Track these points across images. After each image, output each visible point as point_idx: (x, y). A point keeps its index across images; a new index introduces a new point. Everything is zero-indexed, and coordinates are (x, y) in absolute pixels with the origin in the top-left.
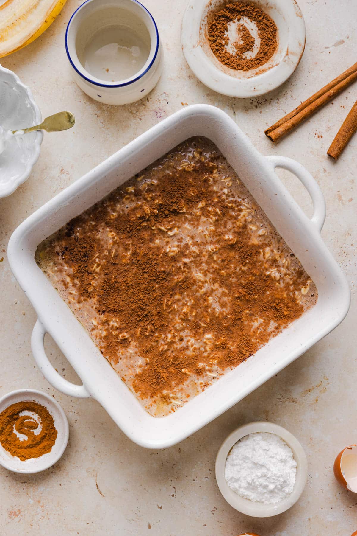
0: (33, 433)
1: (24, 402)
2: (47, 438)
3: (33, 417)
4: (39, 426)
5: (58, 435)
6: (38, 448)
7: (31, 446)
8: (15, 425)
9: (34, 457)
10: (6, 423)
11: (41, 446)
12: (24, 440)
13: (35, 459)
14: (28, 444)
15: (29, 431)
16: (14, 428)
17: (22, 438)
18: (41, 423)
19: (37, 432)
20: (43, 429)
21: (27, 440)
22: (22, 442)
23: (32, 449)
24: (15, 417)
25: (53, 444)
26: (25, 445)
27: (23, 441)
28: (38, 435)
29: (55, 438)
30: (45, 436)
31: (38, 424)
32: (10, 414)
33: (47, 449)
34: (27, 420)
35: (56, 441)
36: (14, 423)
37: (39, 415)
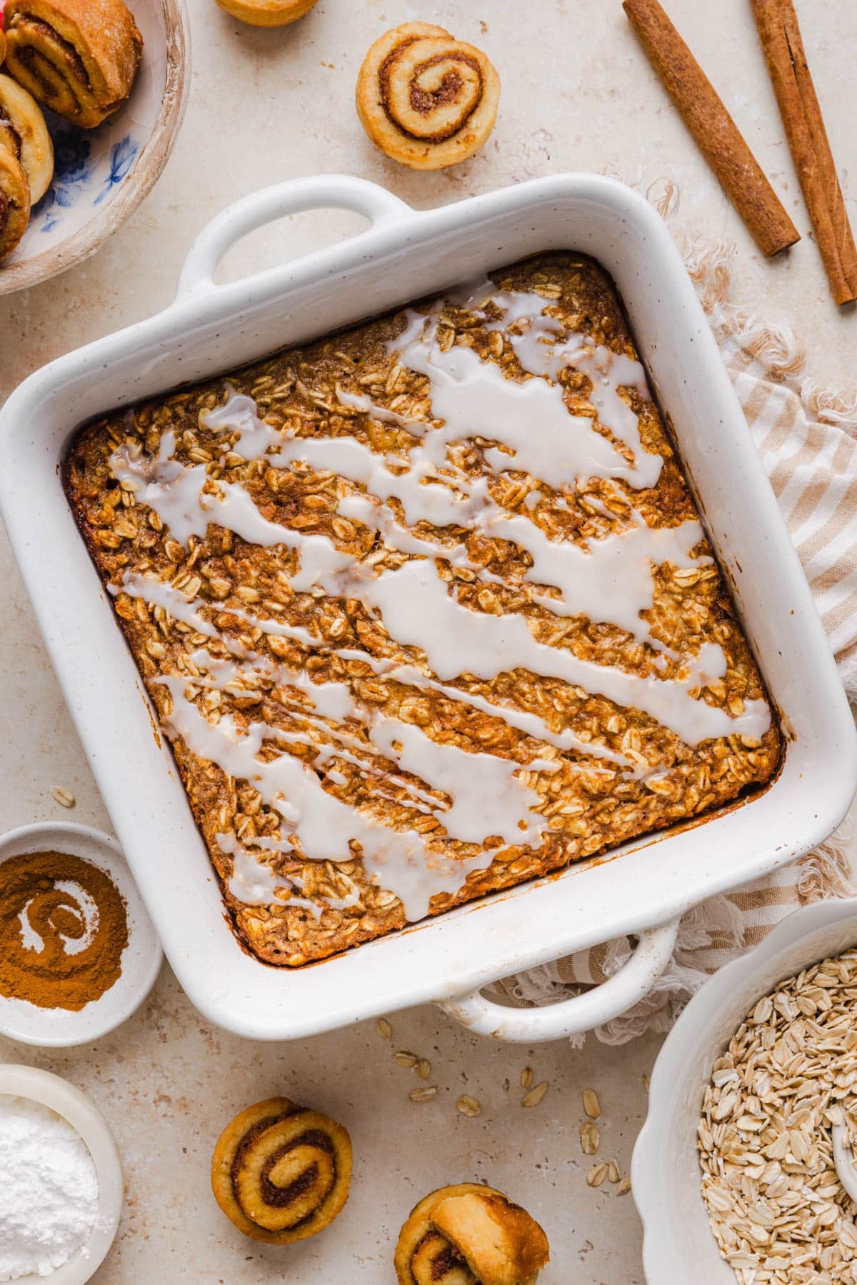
0: (62, 944)
1: (84, 863)
2: (88, 975)
3: (84, 907)
4: (85, 936)
5: (118, 982)
6: (54, 985)
7: (38, 972)
8: (30, 902)
9: (33, 1001)
10: (15, 885)
11: (65, 985)
12: (33, 948)
13: (35, 1007)
14: (39, 962)
15: (56, 934)
16: (25, 910)
17: (32, 940)
18: (94, 932)
19: (73, 947)
20: (90, 947)
21: (39, 952)
22: (25, 949)
23: (40, 980)
24: (45, 884)
25: (96, 996)
26: (28, 962)
27: (29, 949)
28: (71, 956)
29: (109, 984)
30: (85, 968)
31: (85, 930)
32: (36, 871)
33: (76, 1002)
34: (66, 907)
35: (106, 993)
36: (32, 897)
37: (98, 911)
